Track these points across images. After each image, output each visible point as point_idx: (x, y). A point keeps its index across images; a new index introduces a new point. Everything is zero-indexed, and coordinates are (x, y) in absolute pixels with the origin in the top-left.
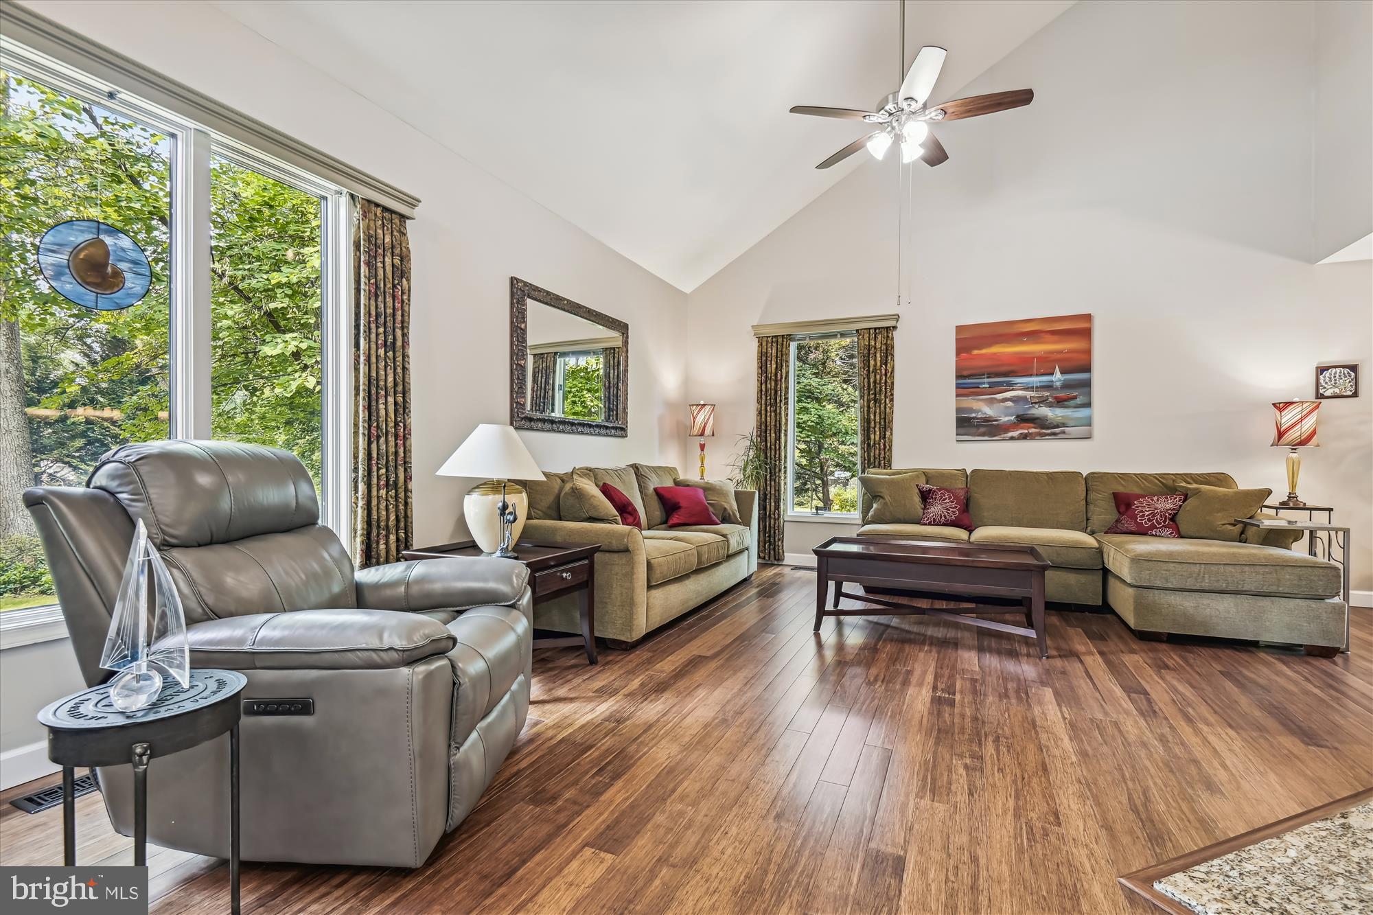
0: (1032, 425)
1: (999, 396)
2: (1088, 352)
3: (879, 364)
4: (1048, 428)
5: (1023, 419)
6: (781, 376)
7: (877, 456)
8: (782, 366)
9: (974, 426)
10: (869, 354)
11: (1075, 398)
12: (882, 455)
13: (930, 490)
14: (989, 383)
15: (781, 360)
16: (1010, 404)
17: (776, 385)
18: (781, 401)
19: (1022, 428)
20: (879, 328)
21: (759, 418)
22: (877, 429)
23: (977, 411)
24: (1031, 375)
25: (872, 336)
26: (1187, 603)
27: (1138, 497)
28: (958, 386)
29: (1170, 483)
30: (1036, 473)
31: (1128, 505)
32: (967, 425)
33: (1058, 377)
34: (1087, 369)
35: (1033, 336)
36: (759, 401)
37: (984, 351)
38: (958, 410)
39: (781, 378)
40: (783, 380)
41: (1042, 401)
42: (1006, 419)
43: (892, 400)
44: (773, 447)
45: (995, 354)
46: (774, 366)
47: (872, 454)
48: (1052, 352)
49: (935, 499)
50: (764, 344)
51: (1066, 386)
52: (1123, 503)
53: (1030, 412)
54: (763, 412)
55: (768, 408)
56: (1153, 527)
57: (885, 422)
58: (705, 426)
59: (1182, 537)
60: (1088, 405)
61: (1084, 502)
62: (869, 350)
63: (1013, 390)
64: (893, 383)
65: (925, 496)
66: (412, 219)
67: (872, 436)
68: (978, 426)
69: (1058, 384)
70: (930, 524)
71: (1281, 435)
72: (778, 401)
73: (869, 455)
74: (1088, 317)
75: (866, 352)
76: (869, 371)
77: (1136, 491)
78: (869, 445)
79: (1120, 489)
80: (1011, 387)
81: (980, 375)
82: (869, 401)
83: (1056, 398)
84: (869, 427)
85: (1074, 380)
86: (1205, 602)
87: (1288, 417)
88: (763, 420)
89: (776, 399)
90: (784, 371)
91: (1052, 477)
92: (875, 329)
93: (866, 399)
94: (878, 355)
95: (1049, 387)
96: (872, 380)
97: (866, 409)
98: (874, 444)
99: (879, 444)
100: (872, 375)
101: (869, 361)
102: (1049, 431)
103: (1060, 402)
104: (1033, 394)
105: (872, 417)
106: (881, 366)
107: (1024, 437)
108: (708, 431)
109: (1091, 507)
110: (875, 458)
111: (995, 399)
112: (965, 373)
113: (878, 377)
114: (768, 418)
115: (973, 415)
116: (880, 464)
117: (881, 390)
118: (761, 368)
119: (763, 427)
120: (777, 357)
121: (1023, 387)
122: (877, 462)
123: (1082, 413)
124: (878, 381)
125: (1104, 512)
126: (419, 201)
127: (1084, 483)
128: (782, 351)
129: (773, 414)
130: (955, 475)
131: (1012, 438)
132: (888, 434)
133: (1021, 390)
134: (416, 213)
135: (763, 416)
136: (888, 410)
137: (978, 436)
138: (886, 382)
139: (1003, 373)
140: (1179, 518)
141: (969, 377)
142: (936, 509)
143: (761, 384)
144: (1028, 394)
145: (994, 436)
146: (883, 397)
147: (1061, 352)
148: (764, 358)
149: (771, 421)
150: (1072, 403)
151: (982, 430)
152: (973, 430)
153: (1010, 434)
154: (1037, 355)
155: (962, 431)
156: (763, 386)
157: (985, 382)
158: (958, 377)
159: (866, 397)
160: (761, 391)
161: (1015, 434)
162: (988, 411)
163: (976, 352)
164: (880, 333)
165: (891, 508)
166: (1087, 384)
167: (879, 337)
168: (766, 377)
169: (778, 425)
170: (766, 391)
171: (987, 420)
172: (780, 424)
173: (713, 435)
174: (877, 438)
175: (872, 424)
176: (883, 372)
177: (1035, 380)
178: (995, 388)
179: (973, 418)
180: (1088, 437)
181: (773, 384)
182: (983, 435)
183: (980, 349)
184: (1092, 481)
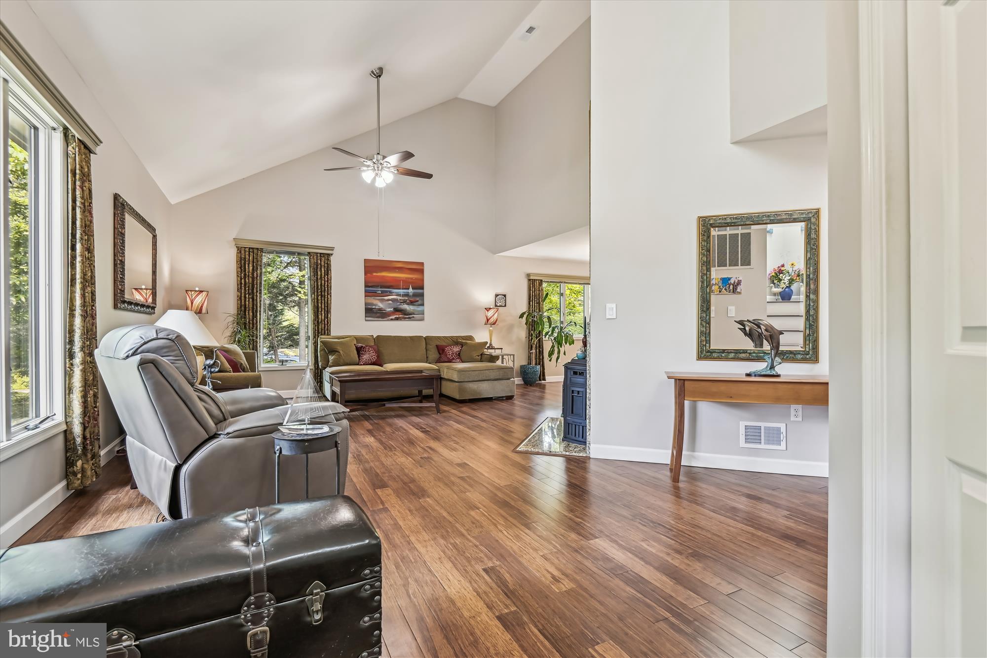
0: (400, 313)
1: (386, 298)
2: (423, 280)
3: (323, 274)
4: (407, 315)
5: (397, 310)
6: (257, 274)
7: (323, 328)
8: (257, 268)
9: (374, 313)
10: (317, 268)
11: (418, 301)
12: (326, 328)
13: (362, 347)
14: (381, 291)
15: (257, 265)
16: (390, 302)
17: (253, 281)
18: (257, 292)
19: (397, 315)
20: (323, 254)
21: (239, 302)
22: (323, 312)
23: (375, 305)
24: (400, 289)
25: (319, 258)
26: (474, 386)
27: (446, 347)
28: (366, 291)
29: (455, 340)
30: (405, 337)
31: (443, 350)
32: (371, 312)
33: (411, 291)
34: (422, 288)
35: (400, 269)
36: (239, 289)
37: (379, 274)
38: (366, 304)
39: (257, 276)
40: (258, 278)
41: (404, 302)
42: (390, 310)
43: (331, 296)
44: (251, 322)
45: (384, 276)
46: (251, 268)
47: (320, 327)
48: (409, 278)
49: (365, 351)
50: (243, 252)
51: (415, 295)
52: (441, 350)
53: (399, 307)
54: (243, 298)
55: (247, 296)
56: (453, 359)
57: (328, 309)
58: (202, 307)
59: (463, 362)
60: (423, 305)
61: (425, 350)
62: (317, 266)
63: (392, 295)
64: (331, 286)
65: (359, 350)
66: (96, 154)
67: (320, 317)
68: (376, 313)
69: (411, 294)
70: (364, 364)
71: (488, 320)
72: (255, 291)
73: (318, 328)
74: (422, 264)
75: (315, 266)
76: (317, 278)
77: (444, 344)
78: (318, 322)
79: (438, 343)
80: (391, 293)
81: (377, 286)
82: (318, 296)
83: (410, 301)
84: (318, 311)
85: (418, 293)
86: (480, 384)
87: (490, 314)
88: (243, 303)
89: (253, 290)
90: (259, 272)
91: (412, 338)
92: (321, 254)
93: (316, 294)
94: (323, 269)
95: (407, 295)
96: (319, 284)
97: (316, 300)
98: (321, 321)
99: (324, 321)
100: (319, 281)
101: (317, 272)
102: (407, 316)
103: (412, 303)
104: (401, 298)
105: (320, 305)
106: (325, 276)
107: (397, 319)
108: (204, 311)
109: (428, 352)
110: (322, 329)
111: (384, 299)
112: (370, 285)
113: (323, 282)
114: (247, 303)
115: (374, 307)
116: (325, 333)
117: (325, 290)
118: (241, 268)
119: (243, 308)
120: (253, 262)
121: (396, 294)
122: (323, 332)
123: (420, 308)
124: (323, 285)
125: (434, 354)
126: (101, 142)
127: (424, 340)
128: (257, 258)
129: (251, 300)
130: (369, 339)
131: (392, 320)
132: (329, 315)
133: (396, 295)
134: (98, 150)
135: (243, 301)
136: (329, 301)
137: (377, 318)
138: (328, 285)
139: (388, 286)
140: (461, 354)
141: (372, 287)
142: (366, 357)
143: (241, 279)
144: (399, 298)
145: (384, 318)
146: (326, 294)
147: (412, 279)
148: (243, 262)
149: (249, 303)
150: (417, 303)
151: (378, 315)
152: (374, 315)
153: (391, 317)
154: (403, 279)
155: (368, 315)
156: (243, 281)
157: (379, 290)
158: (366, 286)
159: (316, 293)
160: (241, 283)
161: (393, 317)
162: (381, 305)
163: (375, 274)
164: (324, 256)
165: (344, 358)
166: (422, 295)
167: (323, 259)
168: (245, 275)
169: (255, 308)
170: (245, 285)
171: (380, 309)
172: (257, 307)
173: (208, 313)
174: (323, 318)
175: (320, 310)
176: (326, 279)
177: (401, 291)
178: (384, 294)
179: (374, 308)
180: (422, 320)
181: (251, 280)
182: (378, 317)
183: (377, 273)
184: (427, 339)
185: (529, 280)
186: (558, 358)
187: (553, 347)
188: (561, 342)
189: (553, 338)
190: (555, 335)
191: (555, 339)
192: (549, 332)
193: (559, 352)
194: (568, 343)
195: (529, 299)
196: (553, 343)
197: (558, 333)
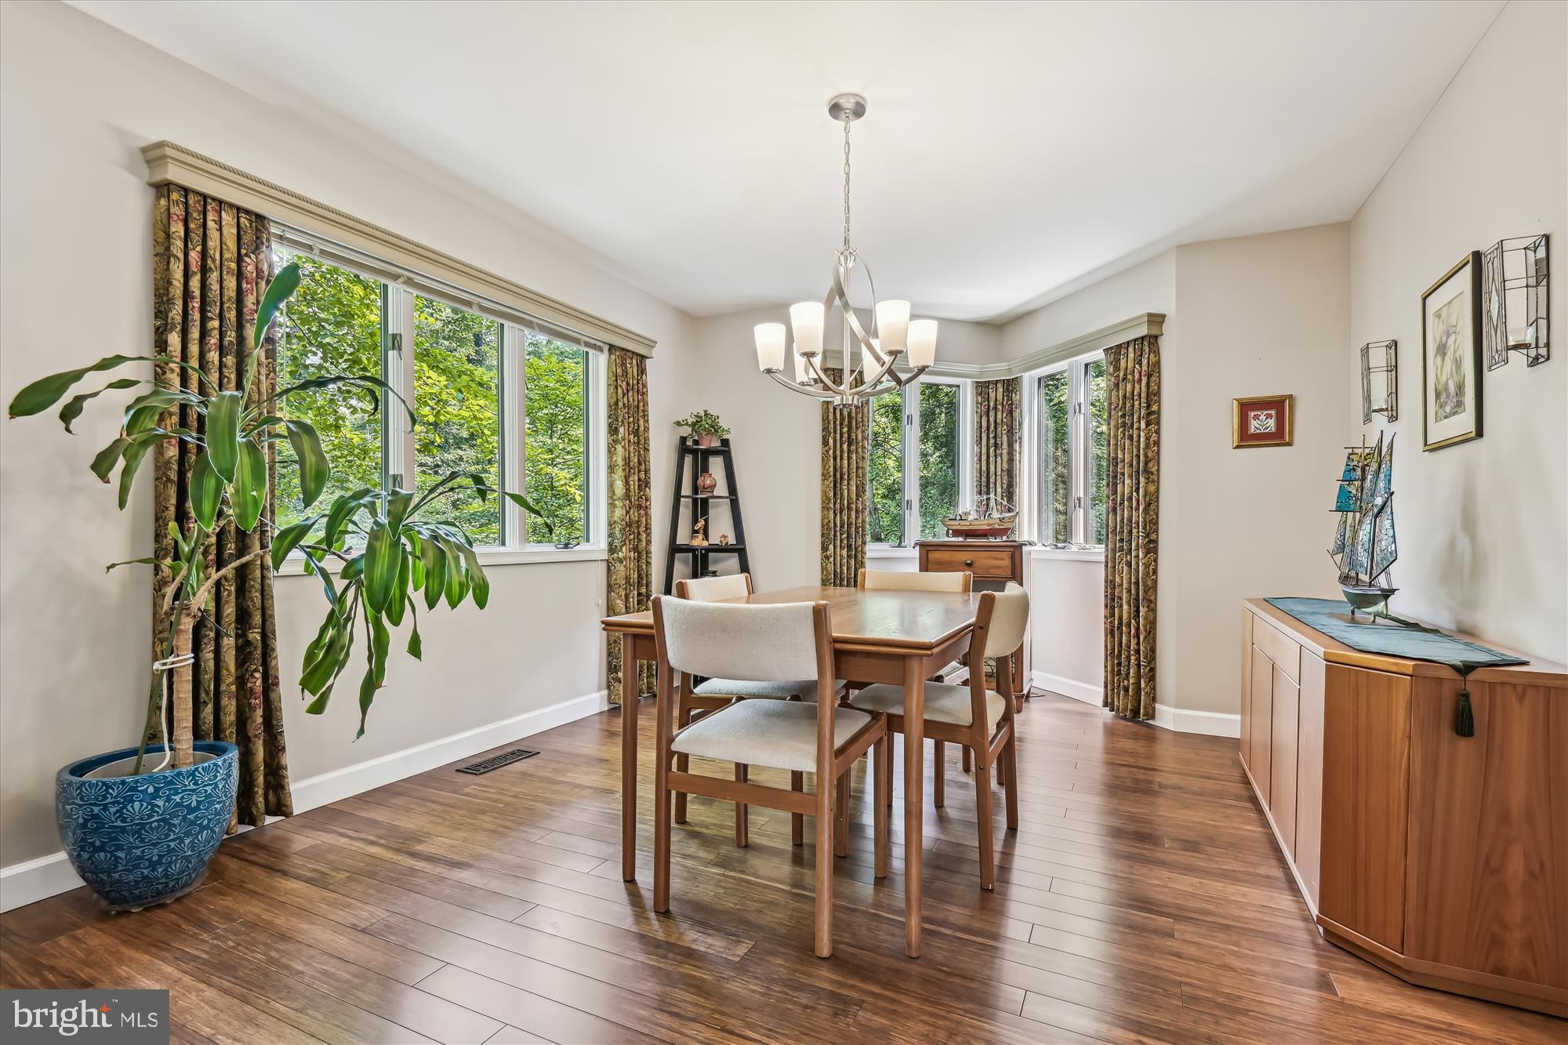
185: (163, 188)
186: (370, 685)
187: (337, 619)
188: (395, 591)
189: (333, 565)
190: (356, 544)
191: (350, 571)
192: (303, 530)
193: (379, 647)
194: (443, 599)
195: (161, 311)
196: (339, 600)
197: (374, 536)
